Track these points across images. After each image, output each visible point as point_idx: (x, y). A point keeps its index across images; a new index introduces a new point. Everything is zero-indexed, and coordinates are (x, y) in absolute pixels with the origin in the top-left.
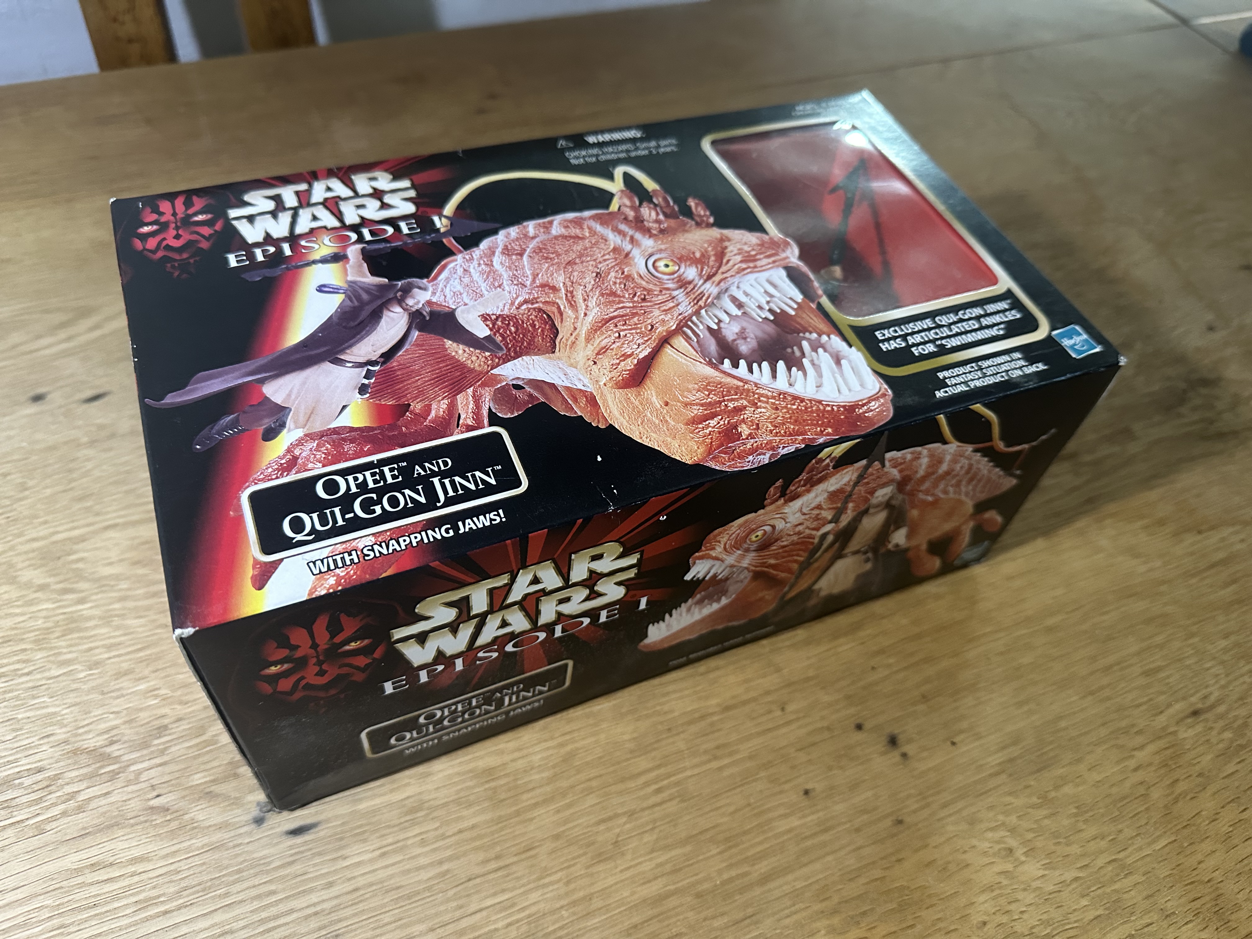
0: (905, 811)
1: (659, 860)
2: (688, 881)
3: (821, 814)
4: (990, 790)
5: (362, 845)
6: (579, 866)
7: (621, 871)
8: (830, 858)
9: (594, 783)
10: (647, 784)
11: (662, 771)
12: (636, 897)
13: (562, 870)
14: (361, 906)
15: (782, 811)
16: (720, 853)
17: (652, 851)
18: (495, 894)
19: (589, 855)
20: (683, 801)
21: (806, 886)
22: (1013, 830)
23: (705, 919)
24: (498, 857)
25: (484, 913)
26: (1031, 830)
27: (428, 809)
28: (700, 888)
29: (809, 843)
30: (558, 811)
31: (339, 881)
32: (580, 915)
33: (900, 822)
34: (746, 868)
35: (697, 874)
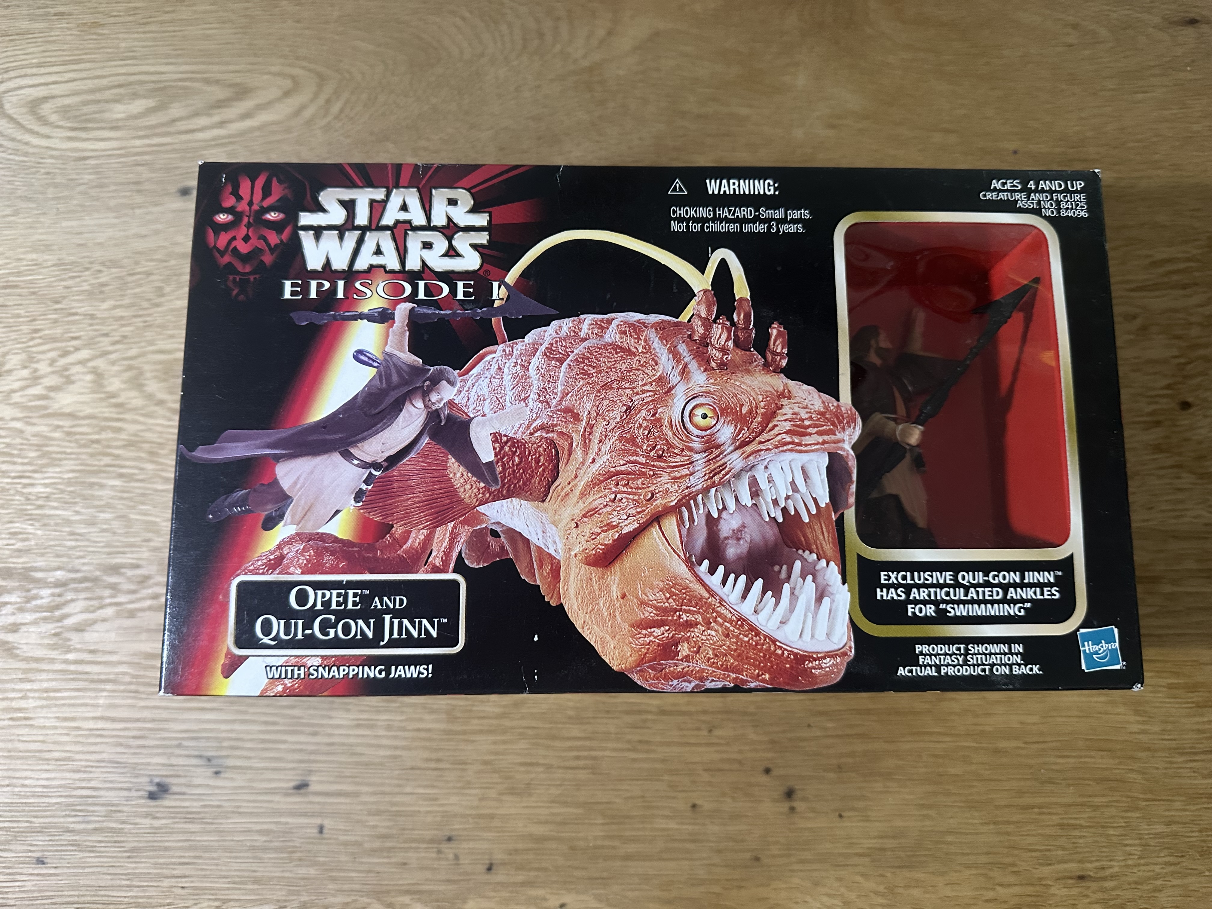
2: (569, 834)
3: (697, 827)
7: (524, 807)
8: (686, 862)
9: (530, 732)
10: (571, 749)
11: (587, 743)
13: (481, 788)
15: (667, 812)
16: (603, 824)
17: (553, 802)
20: (593, 774)
24: (438, 760)
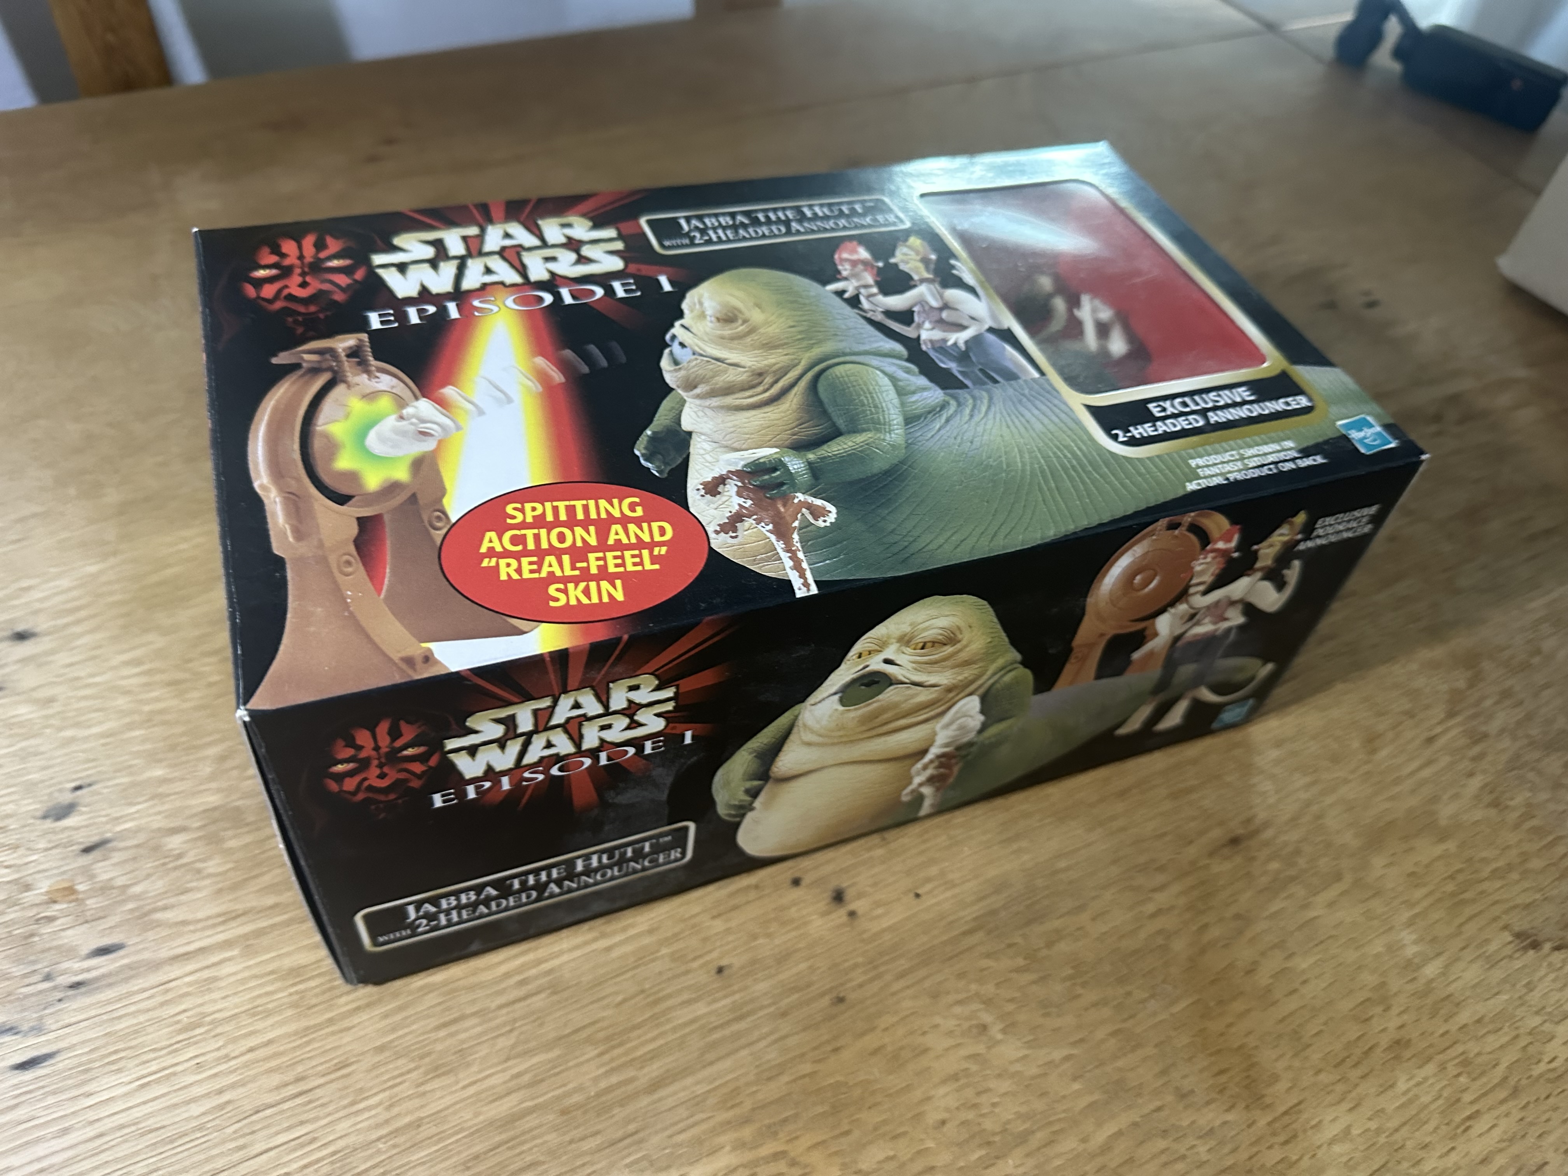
0: (849, 985)
1: (515, 1071)
4: (961, 953)
5: (114, 1078)
6: (407, 1084)
12: (481, 1118)
14: (104, 1157)
18: (289, 1129)
19: (421, 1070)
21: (709, 1091)
22: (988, 1002)
23: (571, 1142)
25: (272, 1154)
26: (1012, 1000)
27: (210, 1023)
28: (567, 1103)
29: (718, 1035)
30: (386, 1016)
31: (76, 1126)
32: (403, 1148)
33: (841, 1000)
34: (630, 1073)
35: (564, 1085)
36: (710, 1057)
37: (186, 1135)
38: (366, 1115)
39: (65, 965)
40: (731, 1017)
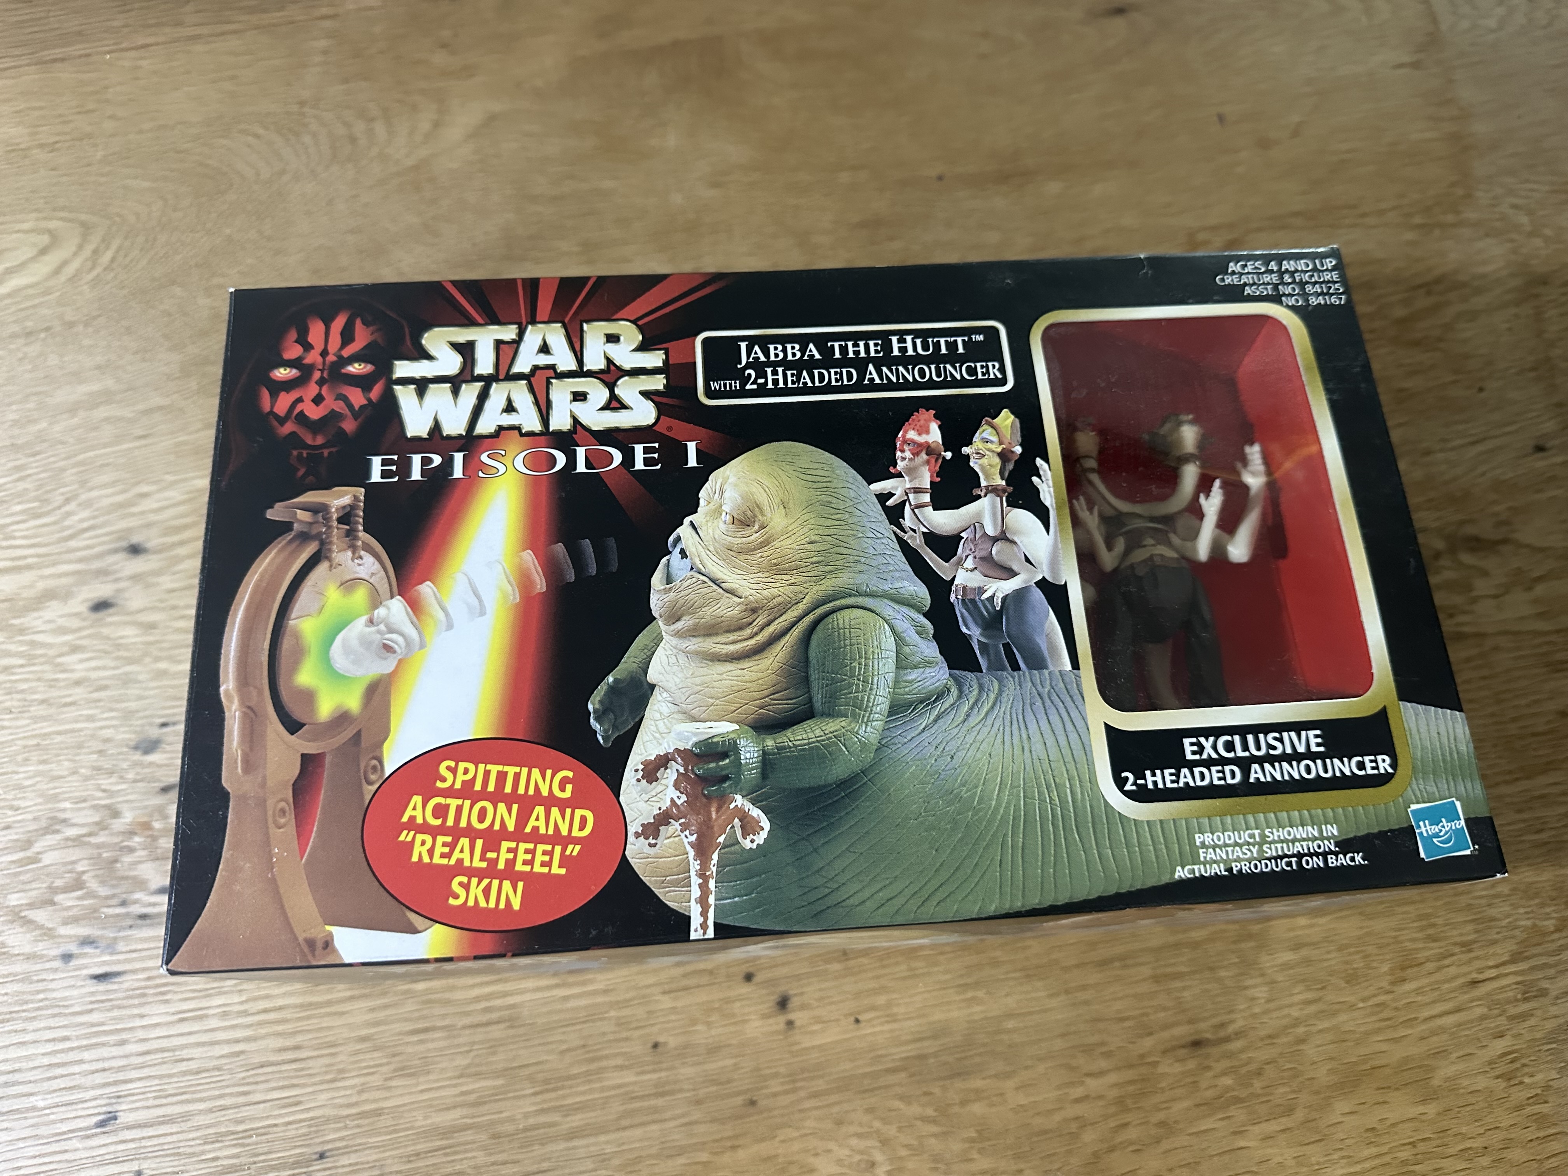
0: (765, 1091)
1: (464, 1088)
4: (878, 1088)
6: (378, 1075)
14: (147, 1071)
18: (282, 1088)
19: (392, 1067)
21: (616, 1153)
22: (885, 1142)
23: (493, 1164)
25: (268, 1104)
26: (907, 1146)
28: (500, 1128)
29: (637, 1105)
31: (133, 1040)
32: (363, 1129)
33: (753, 1103)
34: (555, 1117)
35: (501, 1112)
36: (625, 1123)
37: (208, 1070)
38: (342, 1093)
39: (137, 896)
40: (654, 1091)
